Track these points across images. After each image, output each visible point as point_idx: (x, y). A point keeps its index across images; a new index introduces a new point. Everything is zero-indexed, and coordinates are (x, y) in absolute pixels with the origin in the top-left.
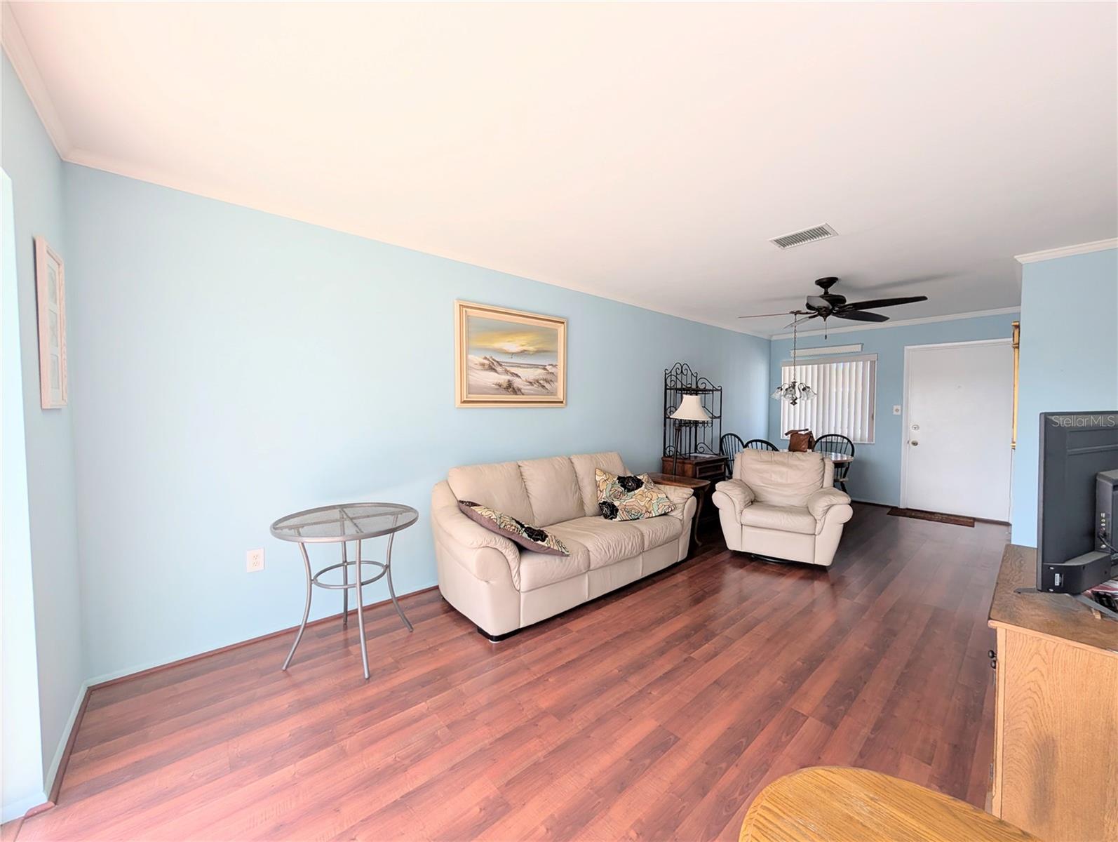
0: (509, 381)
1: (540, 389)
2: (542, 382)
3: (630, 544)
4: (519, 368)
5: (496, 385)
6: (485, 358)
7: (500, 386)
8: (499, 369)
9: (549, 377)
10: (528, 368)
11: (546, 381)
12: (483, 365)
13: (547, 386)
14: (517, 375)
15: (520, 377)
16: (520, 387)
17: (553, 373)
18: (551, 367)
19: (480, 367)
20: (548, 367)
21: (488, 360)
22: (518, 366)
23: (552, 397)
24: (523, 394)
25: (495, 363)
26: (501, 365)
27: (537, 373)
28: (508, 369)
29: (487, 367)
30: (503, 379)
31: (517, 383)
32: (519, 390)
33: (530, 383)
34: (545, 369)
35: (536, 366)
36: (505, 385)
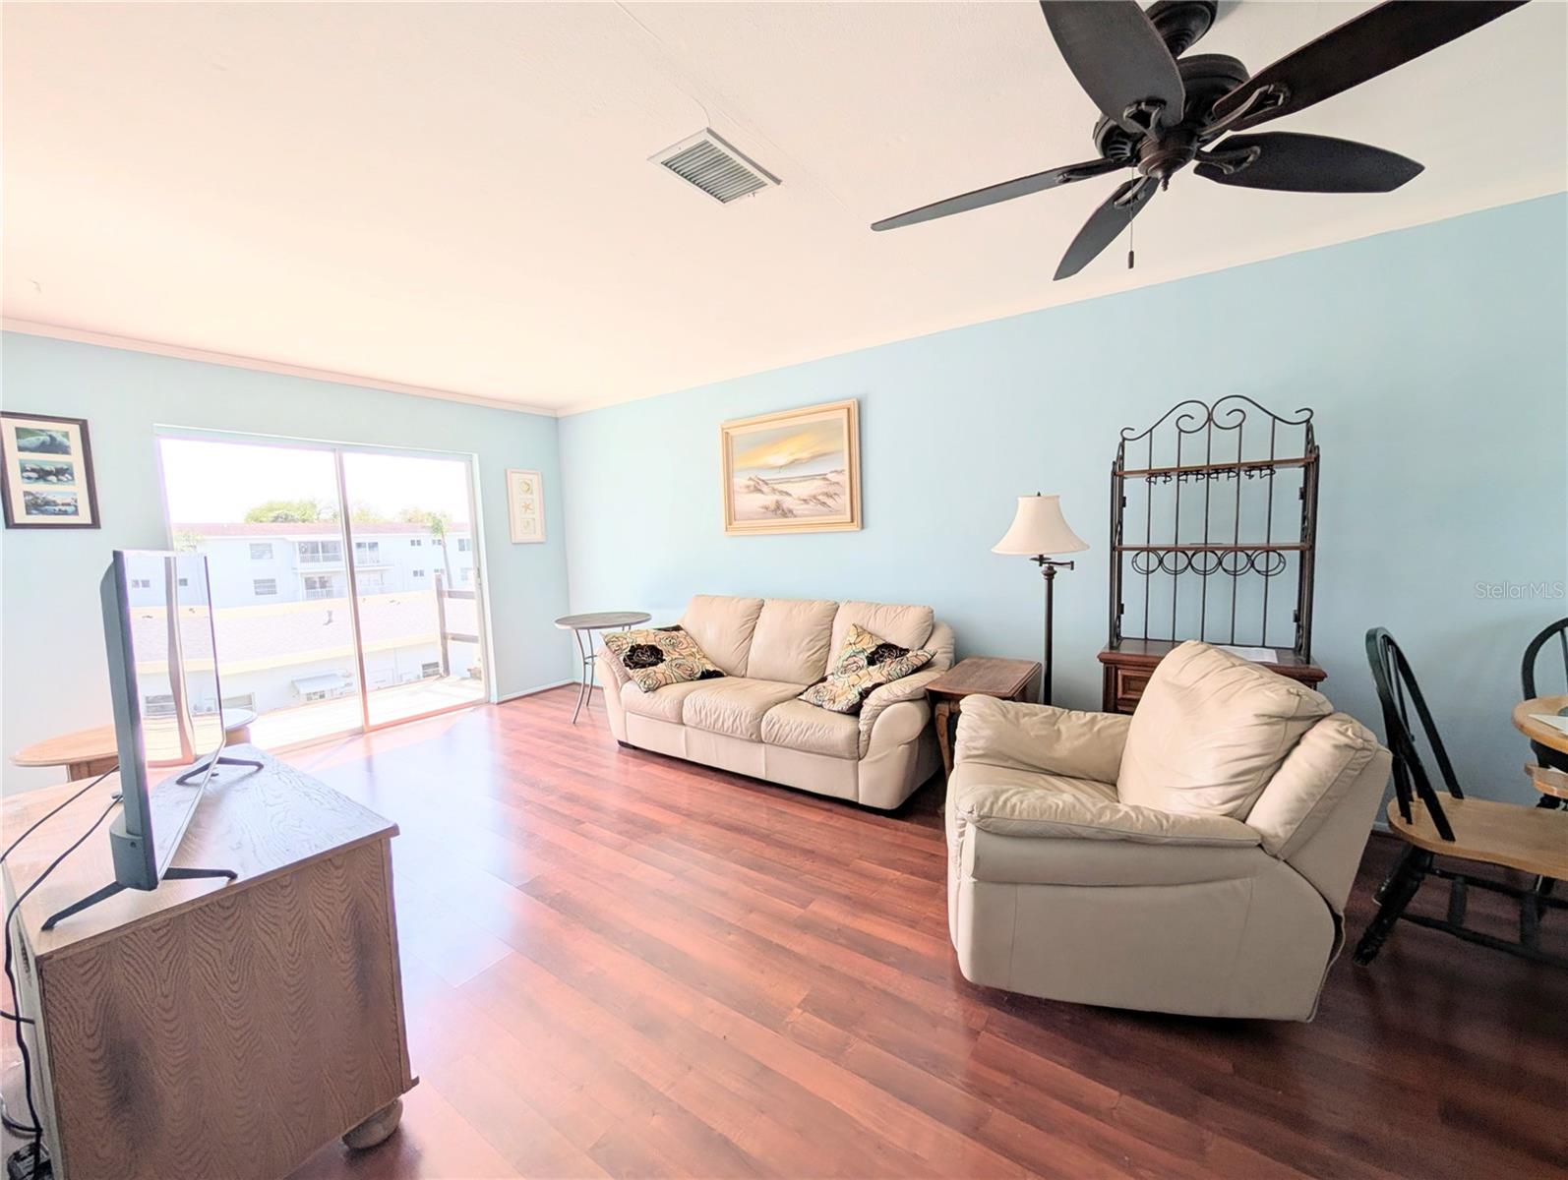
0: (777, 502)
1: (819, 507)
2: (820, 497)
4: (790, 484)
5: (763, 508)
6: (750, 479)
7: (767, 509)
8: (765, 489)
9: (831, 489)
10: (800, 481)
11: (828, 495)
12: (748, 487)
13: (829, 501)
14: (787, 494)
15: (790, 495)
16: (791, 507)
17: (838, 483)
18: (834, 474)
19: (747, 490)
20: (829, 476)
21: (753, 480)
22: (787, 481)
23: (838, 517)
24: (795, 516)
25: (761, 483)
26: (767, 484)
27: (815, 487)
28: (776, 487)
29: (752, 488)
30: (769, 499)
31: (788, 503)
32: (791, 511)
33: (805, 500)
34: (825, 479)
35: (813, 477)
36: (773, 507)
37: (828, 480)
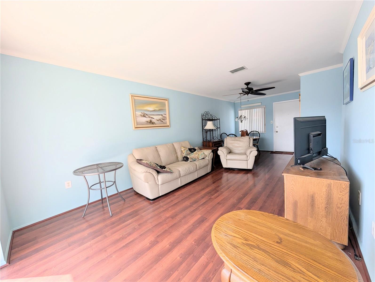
0: (150, 120)
1: (161, 122)
2: (161, 120)
3: (193, 168)
4: (154, 116)
5: (146, 121)
6: (142, 113)
7: (148, 122)
8: (147, 116)
9: (164, 118)
10: (156, 115)
11: (163, 119)
12: (141, 115)
13: (163, 121)
14: (153, 118)
15: (154, 119)
16: (154, 122)
18: (164, 115)
19: (140, 116)
20: (163, 115)
21: (143, 113)
22: (153, 115)
23: (166, 124)
24: (156, 124)
25: (145, 114)
26: (147, 115)
27: (160, 117)
28: (150, 116)
29: (142, 116)
30: (148, 119)
31: (153, 121)
32: (154, 123)
33: (157, 120)
34: (162, 116)
35: (159, 115)
36: (149, 121)
37: (163, 116)
